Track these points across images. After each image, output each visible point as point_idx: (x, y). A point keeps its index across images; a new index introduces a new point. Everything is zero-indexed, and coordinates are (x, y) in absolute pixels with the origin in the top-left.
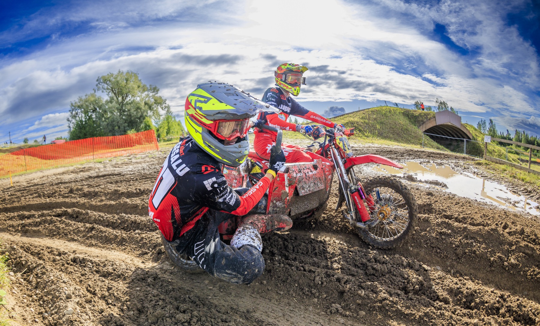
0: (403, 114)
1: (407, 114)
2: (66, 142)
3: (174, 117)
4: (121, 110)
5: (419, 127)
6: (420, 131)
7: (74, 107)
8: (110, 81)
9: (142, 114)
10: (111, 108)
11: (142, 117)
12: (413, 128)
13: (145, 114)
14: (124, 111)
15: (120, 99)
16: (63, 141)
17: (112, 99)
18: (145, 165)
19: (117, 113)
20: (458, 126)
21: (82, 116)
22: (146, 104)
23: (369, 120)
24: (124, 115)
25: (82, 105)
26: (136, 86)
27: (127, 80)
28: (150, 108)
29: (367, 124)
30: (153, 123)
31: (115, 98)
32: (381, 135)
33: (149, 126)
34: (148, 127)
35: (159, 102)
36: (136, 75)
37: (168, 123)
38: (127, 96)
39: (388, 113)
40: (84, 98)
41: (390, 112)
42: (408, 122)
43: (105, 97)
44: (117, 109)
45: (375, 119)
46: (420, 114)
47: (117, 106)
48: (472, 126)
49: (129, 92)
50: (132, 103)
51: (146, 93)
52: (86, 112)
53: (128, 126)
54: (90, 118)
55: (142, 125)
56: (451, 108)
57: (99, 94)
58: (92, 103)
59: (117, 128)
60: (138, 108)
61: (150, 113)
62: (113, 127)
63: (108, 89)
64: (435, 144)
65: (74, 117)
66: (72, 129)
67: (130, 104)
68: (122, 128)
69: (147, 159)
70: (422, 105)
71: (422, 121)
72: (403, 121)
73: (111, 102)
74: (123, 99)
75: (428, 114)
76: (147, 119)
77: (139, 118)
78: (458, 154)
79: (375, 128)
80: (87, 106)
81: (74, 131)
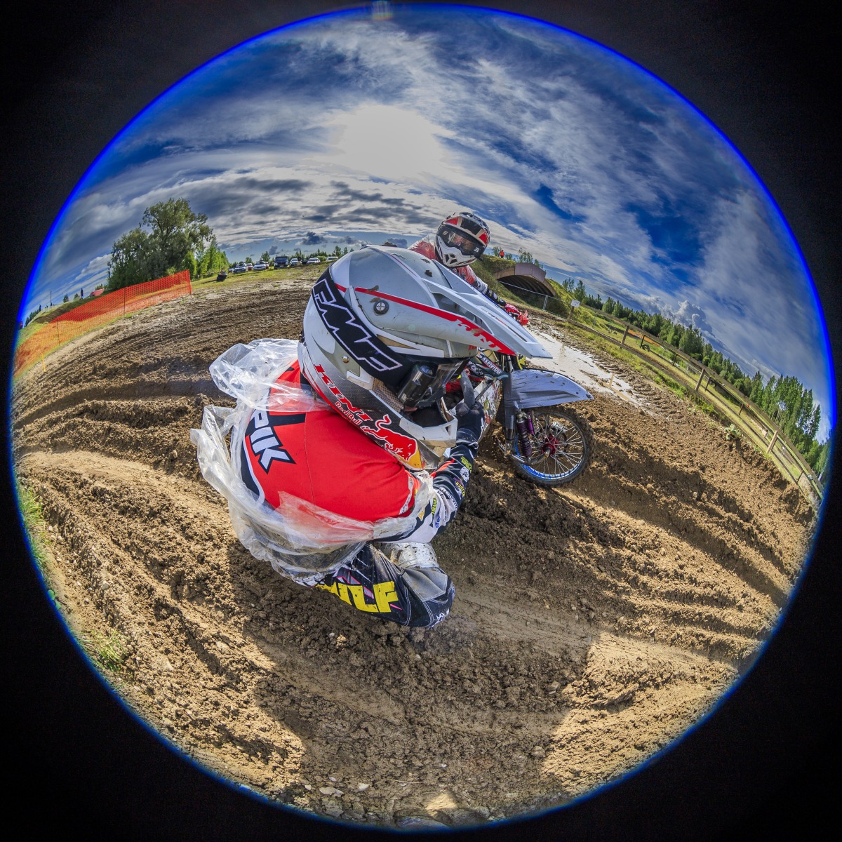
4: (164, 245)
5: (493, 274)
6: (494, 278)
7: (117, 248)
8: (158, 212)
9: (185, 246)
11: (184, 251)
12: (486, 273)
13: (188, 247)
16: (102, 291)
20: (541, 280)
21: (123, 257)
22: (191, 235)
25: (124, 244)
27: (176, 209)
28: (195, 239)
34: (189, 262)
36: (186, 203)
37: (212, 255)
38: (172, 229)
40: (128, 235)
42: (481, 267)
43: (149, 231)
46: (498, 261)
48: (557, 284)
50: (176, 235)
51: (193, 222)
52: (127, 252)
54: (131, 258)
55: (183, 261)
56: (536, 261)
58: (135, 240)
59: (156, 266)
60: (182, 241)
61: (193, 246)
62: (153, 265)
63: (154, 221)
64: (510, 294)
65: (115, 259)
66: (112, 275)
67: (174, 236)
68: (162, 266)
70: (502, 252)
71: (498, 268)
73: (155, 236)
74: (168, 233)
75: (507, 263)
76: (190, 253)
77: (181, 253)
78: (536, 310)
80: (130, 244)
81: (113, 277)
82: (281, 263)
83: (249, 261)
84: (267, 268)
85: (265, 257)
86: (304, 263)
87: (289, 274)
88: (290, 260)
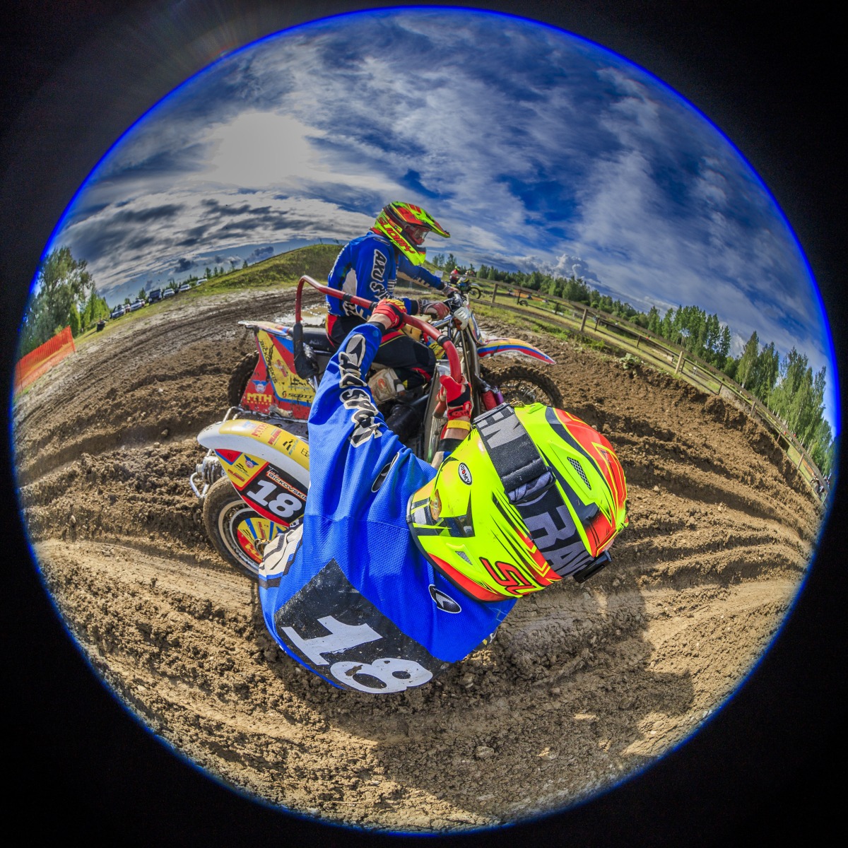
82: (155, 298)
83: (127, 301)
84: (143, 305)
85: (142, 295)
86: (176, 292)
87: (160, 307)
88: (163, 293)
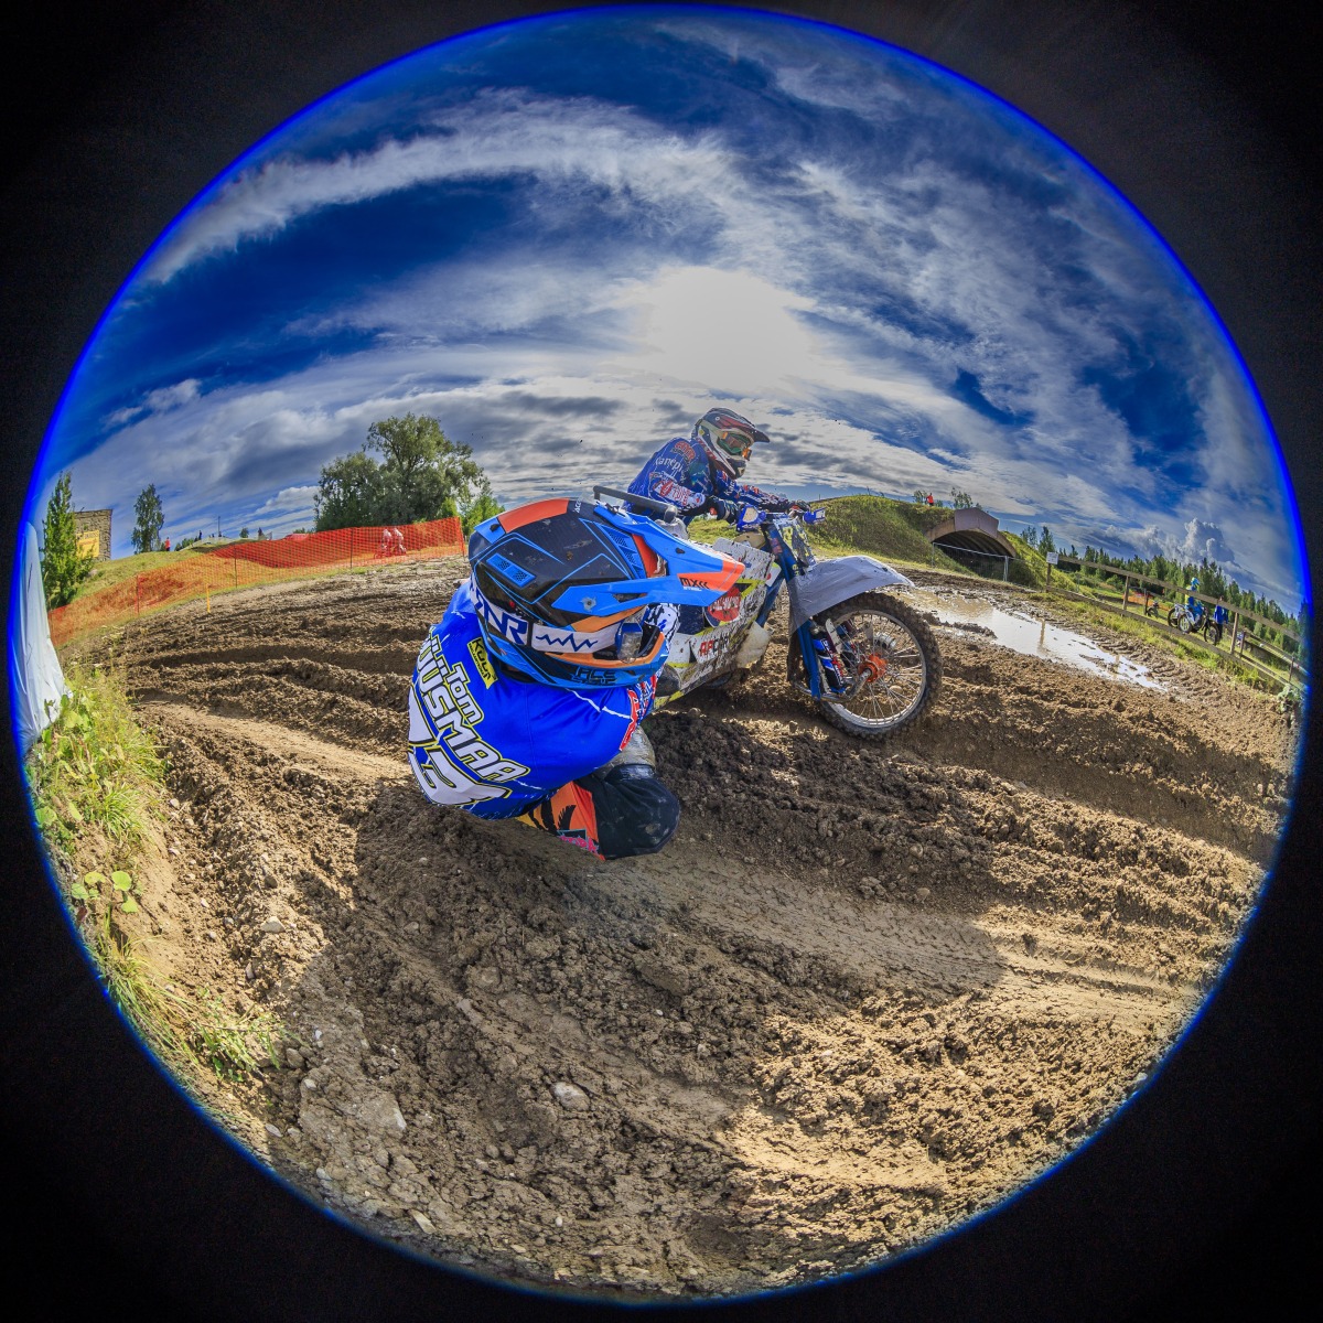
0: (898, 509)
1: (904, 510)
2: (309, 539)
3: (495, 500)
4: (405, 484)
5: (924, 533)
6: (927, 541)
7: (327, 476)
8: (391, 431)
9: (441, 490)
10: (389, 479)
11: (440, 498)
12: (914, 534)
13: (446, 491)
14: (411, 486)
15: (405, 463)
16: (304, 536)
17: (391, 463)
18: (439, 580)
19: (397, 489)
20: (992, 534)
21: (338, 492)
22: (448, 473)
23: (838, 516)
24: (410, 493)
25: (340, 473)
26: (434, 442)
27: (420, 430)
28: (455, 482)
29: (835, 523)
30: (458, 508)
31: (397, 463)
32: (859, 544)
33: (451, 514)
34: (449, 514)
35: (470, 472)
36: (435, 423)
37: (485, 509)
38: (417, 460)
39: (871, 507)
40: (344, 460)
41: (875, 505)
42: (905, 524)
43: (379, 459)
44: (399, 481)
45: (849, 516)
47: (399, 476)
48: (1015, 537)
49: (422, 452)
50: (425, 471)
51: (450, 455)
52: (346, 486)
53: (416, 513)
54: (353, 495)
55: (439, 512)
56: (977, 505)
57: (370, 454)
58: (357, 469)
59: (396, 514)
60: (435, 481)
61: (454, 491)
62: (390, 511)
63: (386, 445)
64: (953, 563)
65: (326, 493)
66: (321, 515)
67: (422, 473)
68: (405, 516)
69: (445, 570)
71: (931, 523)
72: (896, 521)
73: (390, 469)
74: (410, 466)
75: (943, 512)
76: (449, 501)
77: (435, 500)
79: (849, 532)
80: (349, 475)
81: (323, 519)
